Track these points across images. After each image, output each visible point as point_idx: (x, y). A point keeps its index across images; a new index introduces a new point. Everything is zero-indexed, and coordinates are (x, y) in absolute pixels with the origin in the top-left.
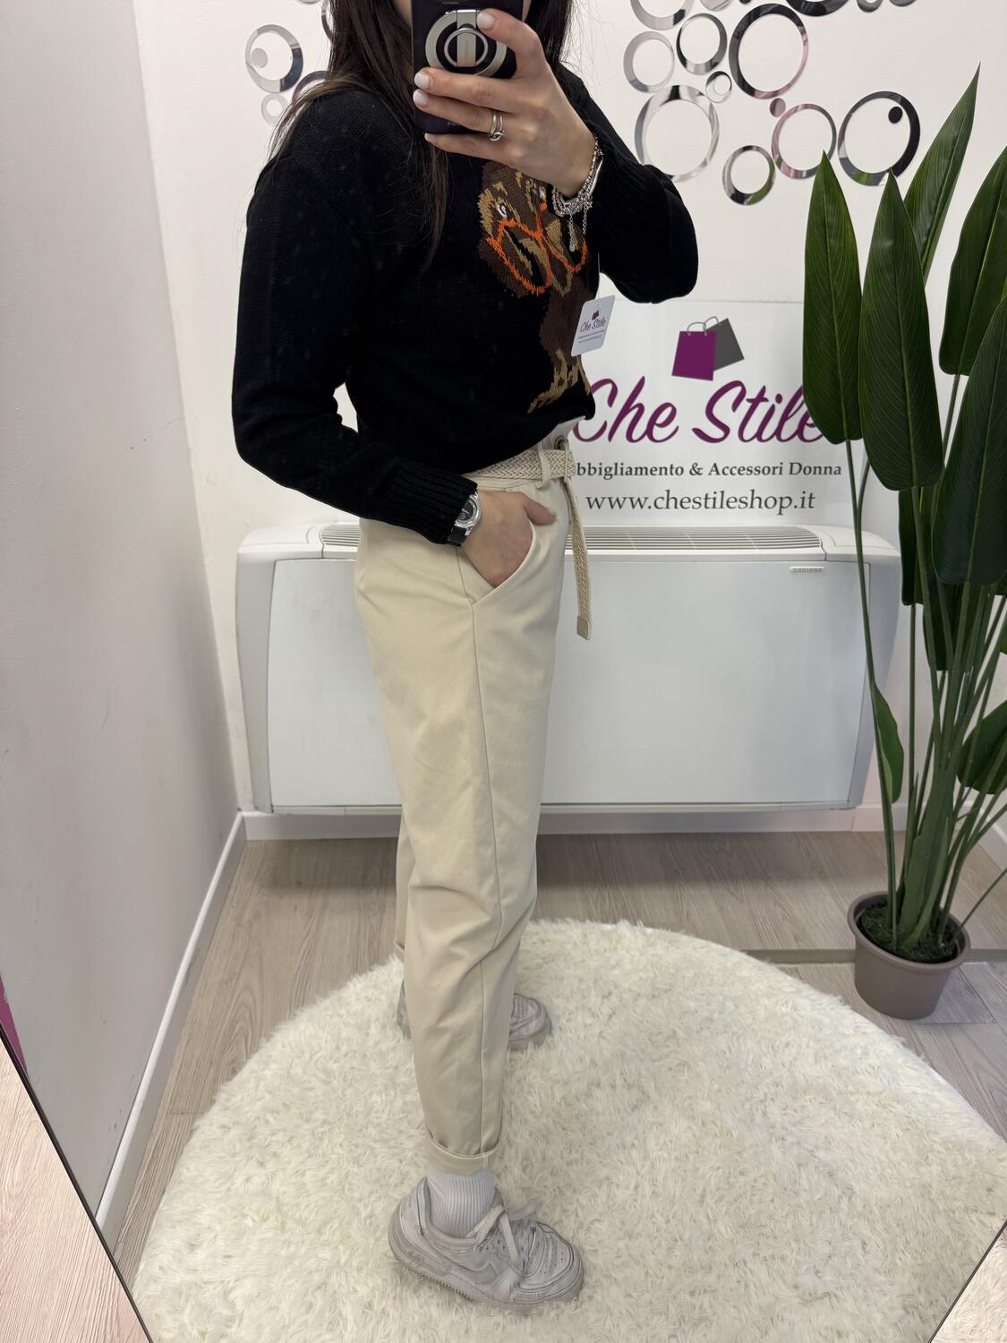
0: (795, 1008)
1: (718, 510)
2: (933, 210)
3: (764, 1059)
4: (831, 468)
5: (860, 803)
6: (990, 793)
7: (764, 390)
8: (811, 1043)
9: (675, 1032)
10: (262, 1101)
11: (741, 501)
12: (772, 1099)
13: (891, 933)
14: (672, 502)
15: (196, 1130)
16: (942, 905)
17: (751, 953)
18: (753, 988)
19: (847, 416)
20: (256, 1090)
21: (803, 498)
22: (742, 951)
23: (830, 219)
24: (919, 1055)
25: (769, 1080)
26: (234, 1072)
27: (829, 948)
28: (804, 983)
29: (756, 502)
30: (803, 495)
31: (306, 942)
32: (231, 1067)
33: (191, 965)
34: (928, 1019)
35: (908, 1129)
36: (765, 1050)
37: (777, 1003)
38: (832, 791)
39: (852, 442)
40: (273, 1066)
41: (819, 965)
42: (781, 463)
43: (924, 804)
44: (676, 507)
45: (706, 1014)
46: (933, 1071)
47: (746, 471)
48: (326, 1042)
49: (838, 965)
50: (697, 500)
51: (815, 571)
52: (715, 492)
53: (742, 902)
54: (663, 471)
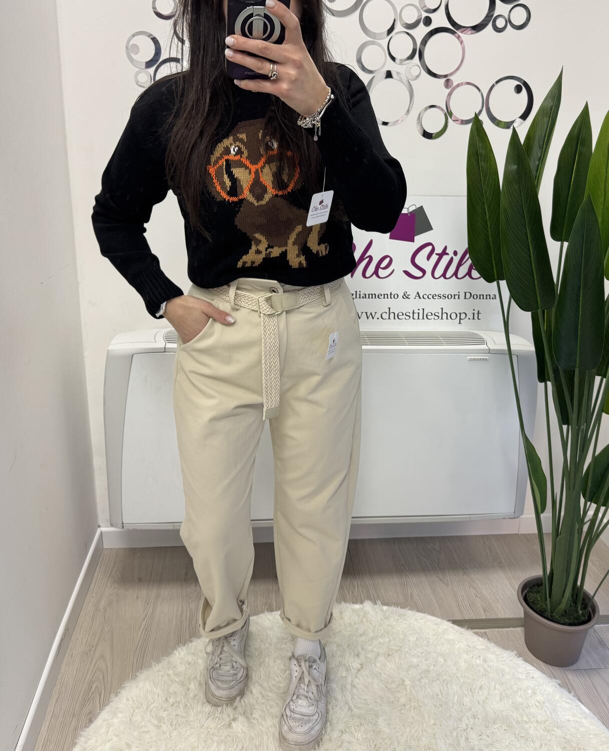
0: (485, 661)
1: (421, 321)
2: (542, 147)
3: (465, 699)
4: (490, 295)
5: (522, 513)
6: (603, 506)
7: (446, 248)
8: (497, 686)
9: (403, 681)
10: (110, 742)
11: (435, 315)
12: (472, 728)
13: (546, 605)
14: (392, 315)
16: (579, 583)
17: (455, 622)
18: (457, 647)
19: (496, 266)
20: (107, 734)
21: (474, 314)
22: (449, 621)
23: (481, 151)
24: (570, 692)
25: (469, 714)
26: (91, 721)
27: (507, 616)
28: (491, 642)
29: (445, 315)
30: (473, 312)
31: (144, 622)
32: (89, 717)
33: (62, 640)
34: (575, 667)
35: (565, 747)
36: (466, 692)
37: (473, 657)
38: (502, 505)
39: (500, 281)
40: (120, 715)
41: (500, 629)
42: (459, 292)
43: (562, 514)
44: (394, 318)
45: (424, 667)
46: (580, 703)
47: (437, 297)
48: (158, 696)
49: (513, 629)
50: (408, 314)
51: (483, 359)
52: (419, 310)
53: (448, 586)
54: (385, 296)
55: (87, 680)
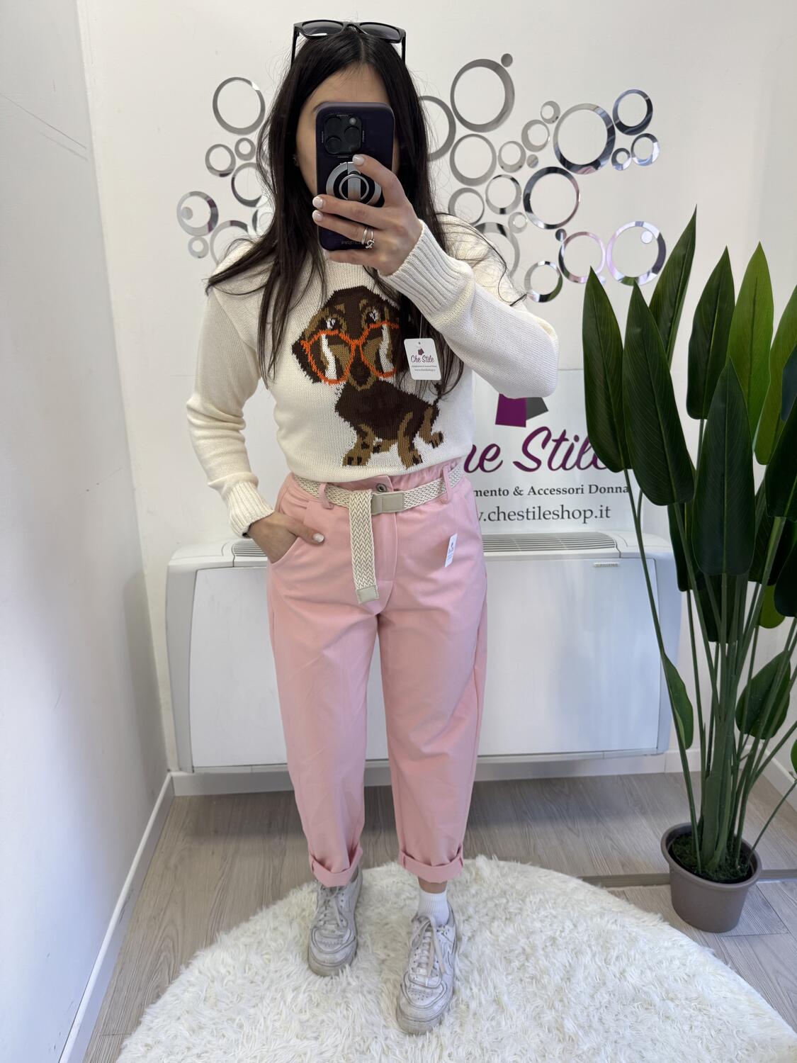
0: (623, 926)
1: (537, 521)
4: (620, 488)
5: (665, 749)
6: (763, 738)
7: (564, 433)
11: (554, 514)
13: (696, 858)
14: (502, 516)
15: (124, 1048)
16: (736, 832)
17: (586, 879)
18: (589, 909)
19: (623, 452)
21: (601, 511)
22: (579, 878)
23: (599, 313)
24: (726, 963)
25: (603, 990)
26: (158, 997)
27: (650, 872)
28: (630, 904)
29: (566, 514)
30: (601, 508)
31: (221, 881)
32: (157, 990)
33: (126, 903)
34: (733, 932)
36: (599, 963)
37: (608, 922)
39: (628, 470)
41: (642, 888)
42: (582, 486)
44: (505, 519)
45: (550, 933)
46: (739, 977)
47: (556, 492)
49: (658, 887)
50: (521, 513)
51: (613, 565)
52: (534, 508)
53: (578, 836)
54: (493, 493)
55: (154, 949)
